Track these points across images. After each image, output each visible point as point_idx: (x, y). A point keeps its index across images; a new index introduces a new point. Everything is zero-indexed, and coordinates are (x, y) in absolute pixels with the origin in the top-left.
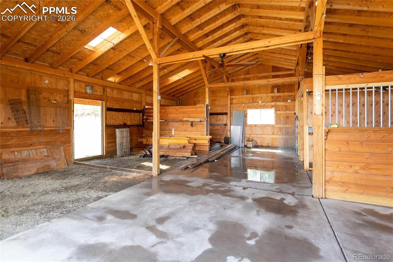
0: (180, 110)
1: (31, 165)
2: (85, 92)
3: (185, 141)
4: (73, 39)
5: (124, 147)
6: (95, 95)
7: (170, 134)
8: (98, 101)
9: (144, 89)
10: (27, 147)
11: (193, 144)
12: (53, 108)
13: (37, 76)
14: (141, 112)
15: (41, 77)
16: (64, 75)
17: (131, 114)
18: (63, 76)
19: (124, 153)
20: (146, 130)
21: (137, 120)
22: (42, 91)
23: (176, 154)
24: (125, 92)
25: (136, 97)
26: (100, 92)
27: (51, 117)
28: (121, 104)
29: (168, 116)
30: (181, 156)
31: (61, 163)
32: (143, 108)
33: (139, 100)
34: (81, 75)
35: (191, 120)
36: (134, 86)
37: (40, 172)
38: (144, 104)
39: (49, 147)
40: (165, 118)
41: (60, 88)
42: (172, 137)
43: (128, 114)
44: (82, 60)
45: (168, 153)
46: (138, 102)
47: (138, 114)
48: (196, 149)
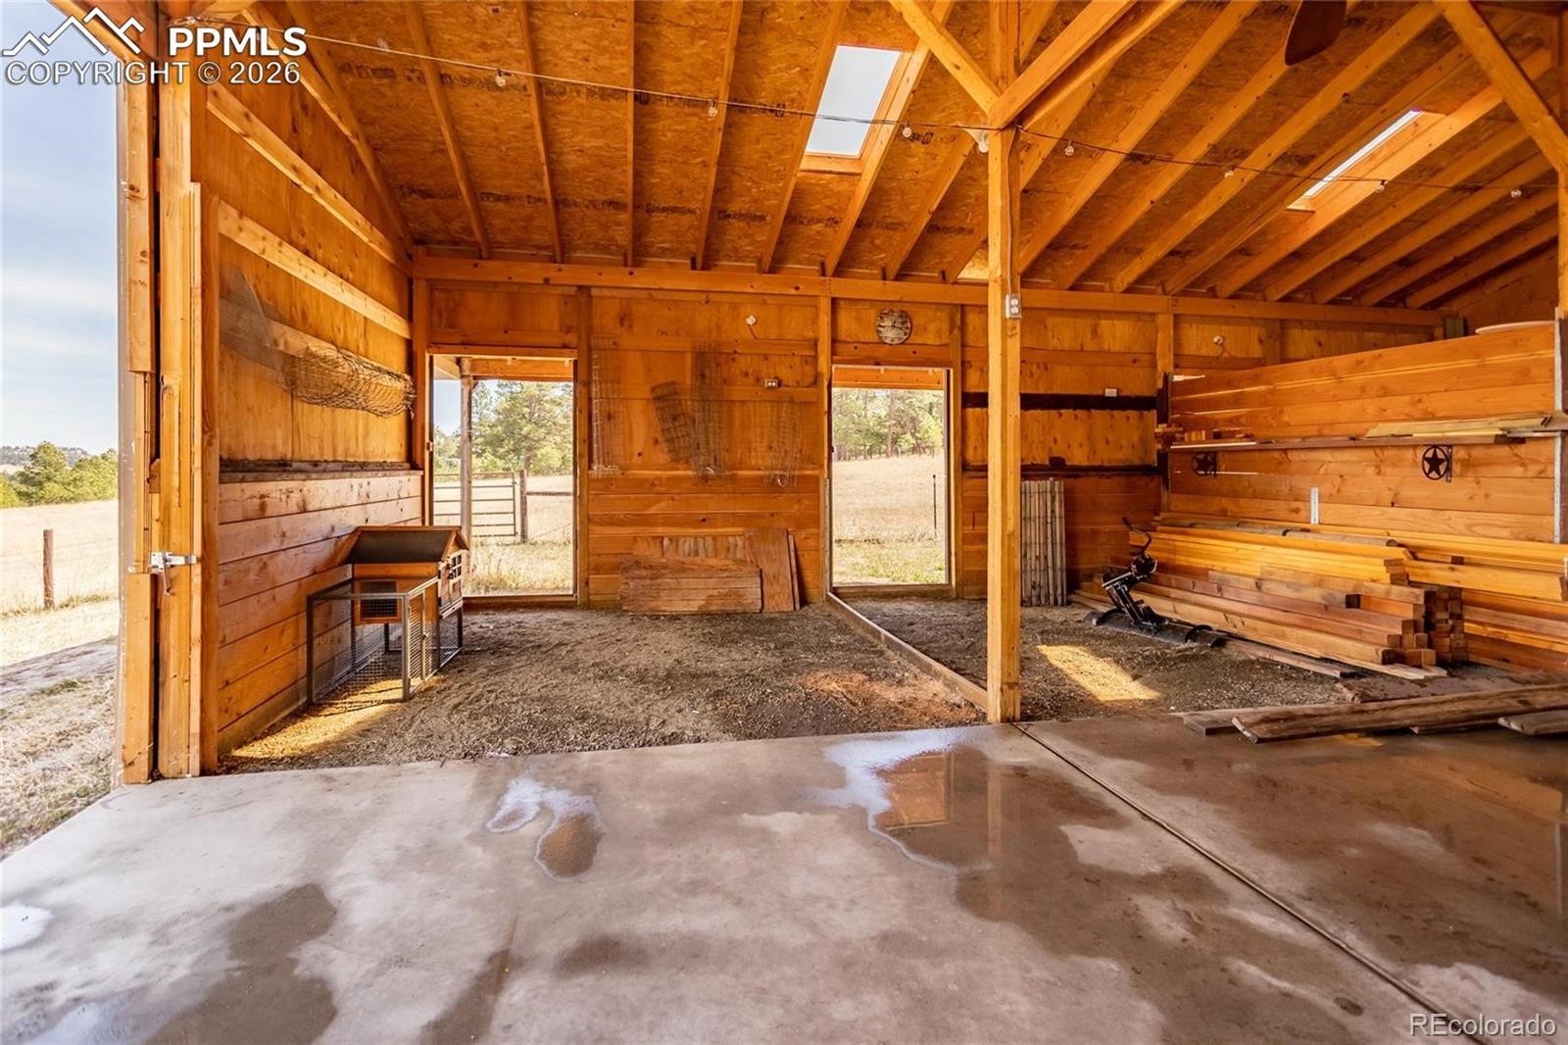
0: (1359, 378)
1: (693, 583)
2: (876, 340)
3: (1367, 570)
4: (766, 152)
5: (1032, 563)
6: (915, 348)
7: (1294, 516)
8: (930, 370)
9: (1165, 293)
10: (694, 527)
11: (1420, 592)
12: (768, 405)
13: (725, 308)
14: (1155, 408)
15: (734, 306)
16: (797, 288)
17: (1090, 417)
18: (793, 292)
19: (1033, 587)
20: (1174, 491)
21: (1124, 443)
22: (739, 351)
23: (1283, 636)
24: (1056, 320)
25: (1118, 335)
26: (939, 333)
27: (762, 435)
28: (1035, 376)
29: (1286, 418)
30: (1317, 653)
31: (778, 589)
32: (1160, 385)
33: (1136, 349)
34: (863, 277)
35: (1423, 431)
36: (1107, 286)
37: (713, 608)
38: (1164, 363)
39: (752, 534)
40: (1270, 426)
41: (789, 337)
42: (1293, 537)
43: (1076, 417)
44: (836, 222)
45: (1239, 624)
46: (1130, 358)
47: (1132, 414)
48: (1470, 628)
